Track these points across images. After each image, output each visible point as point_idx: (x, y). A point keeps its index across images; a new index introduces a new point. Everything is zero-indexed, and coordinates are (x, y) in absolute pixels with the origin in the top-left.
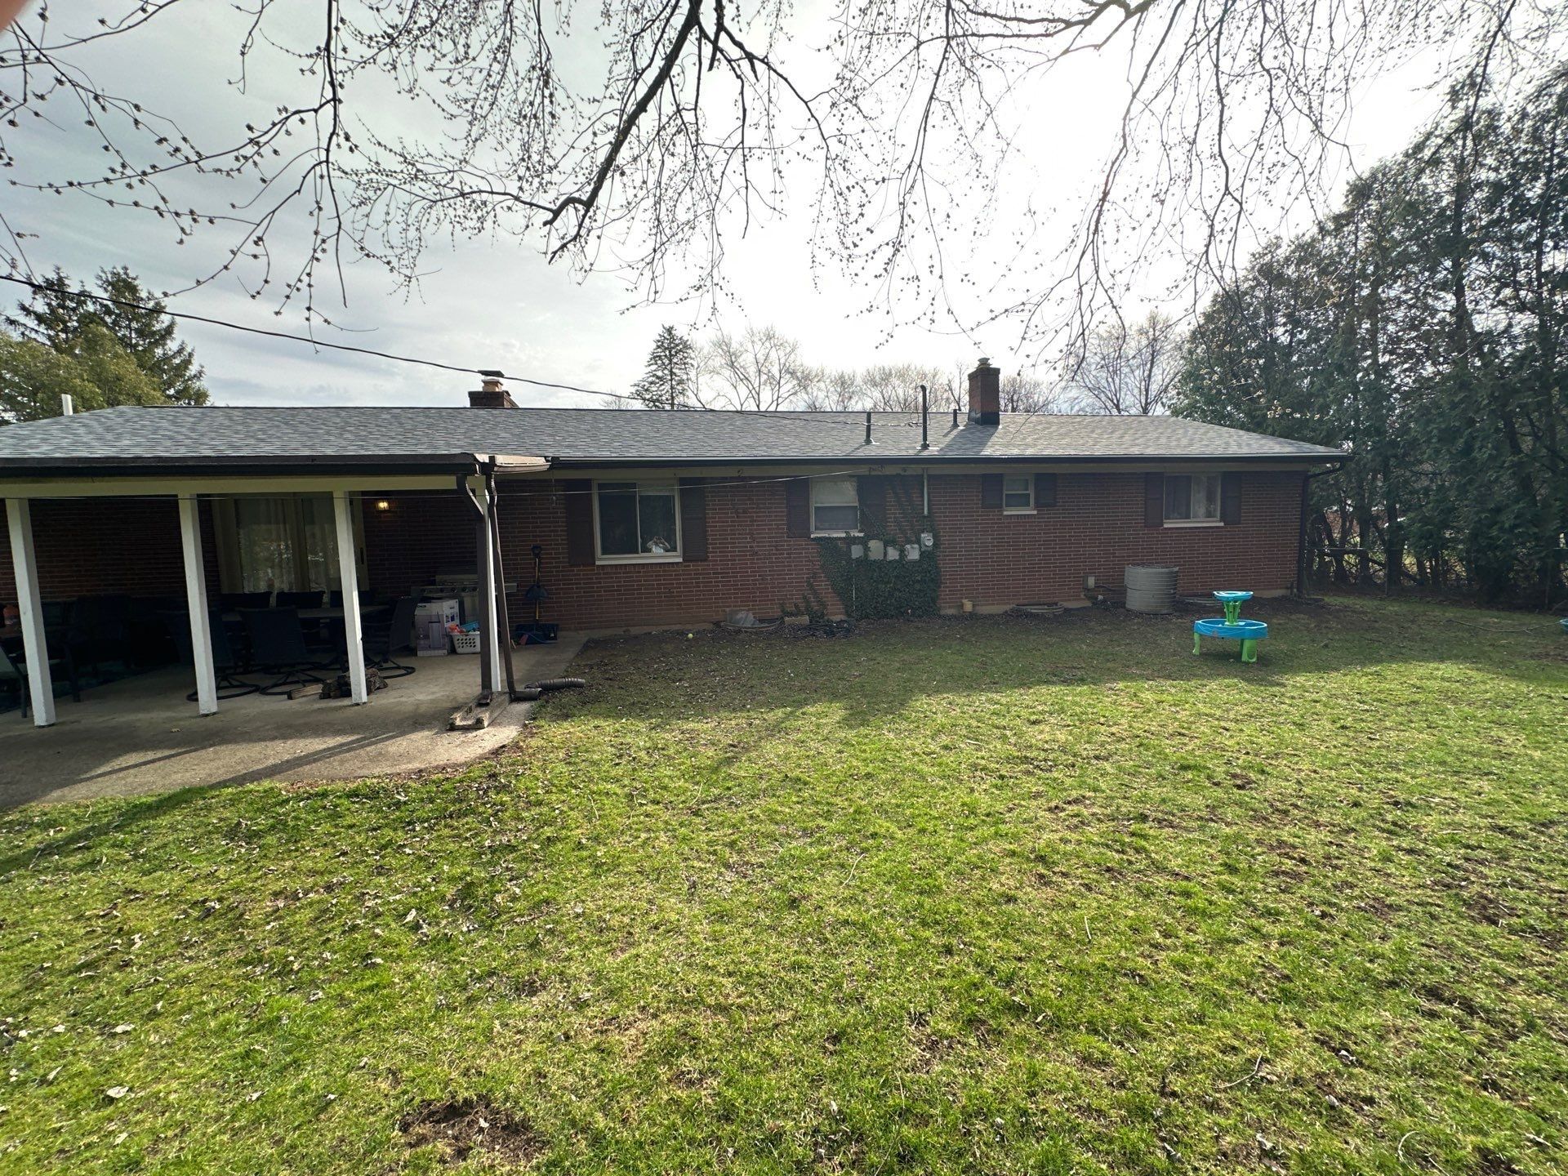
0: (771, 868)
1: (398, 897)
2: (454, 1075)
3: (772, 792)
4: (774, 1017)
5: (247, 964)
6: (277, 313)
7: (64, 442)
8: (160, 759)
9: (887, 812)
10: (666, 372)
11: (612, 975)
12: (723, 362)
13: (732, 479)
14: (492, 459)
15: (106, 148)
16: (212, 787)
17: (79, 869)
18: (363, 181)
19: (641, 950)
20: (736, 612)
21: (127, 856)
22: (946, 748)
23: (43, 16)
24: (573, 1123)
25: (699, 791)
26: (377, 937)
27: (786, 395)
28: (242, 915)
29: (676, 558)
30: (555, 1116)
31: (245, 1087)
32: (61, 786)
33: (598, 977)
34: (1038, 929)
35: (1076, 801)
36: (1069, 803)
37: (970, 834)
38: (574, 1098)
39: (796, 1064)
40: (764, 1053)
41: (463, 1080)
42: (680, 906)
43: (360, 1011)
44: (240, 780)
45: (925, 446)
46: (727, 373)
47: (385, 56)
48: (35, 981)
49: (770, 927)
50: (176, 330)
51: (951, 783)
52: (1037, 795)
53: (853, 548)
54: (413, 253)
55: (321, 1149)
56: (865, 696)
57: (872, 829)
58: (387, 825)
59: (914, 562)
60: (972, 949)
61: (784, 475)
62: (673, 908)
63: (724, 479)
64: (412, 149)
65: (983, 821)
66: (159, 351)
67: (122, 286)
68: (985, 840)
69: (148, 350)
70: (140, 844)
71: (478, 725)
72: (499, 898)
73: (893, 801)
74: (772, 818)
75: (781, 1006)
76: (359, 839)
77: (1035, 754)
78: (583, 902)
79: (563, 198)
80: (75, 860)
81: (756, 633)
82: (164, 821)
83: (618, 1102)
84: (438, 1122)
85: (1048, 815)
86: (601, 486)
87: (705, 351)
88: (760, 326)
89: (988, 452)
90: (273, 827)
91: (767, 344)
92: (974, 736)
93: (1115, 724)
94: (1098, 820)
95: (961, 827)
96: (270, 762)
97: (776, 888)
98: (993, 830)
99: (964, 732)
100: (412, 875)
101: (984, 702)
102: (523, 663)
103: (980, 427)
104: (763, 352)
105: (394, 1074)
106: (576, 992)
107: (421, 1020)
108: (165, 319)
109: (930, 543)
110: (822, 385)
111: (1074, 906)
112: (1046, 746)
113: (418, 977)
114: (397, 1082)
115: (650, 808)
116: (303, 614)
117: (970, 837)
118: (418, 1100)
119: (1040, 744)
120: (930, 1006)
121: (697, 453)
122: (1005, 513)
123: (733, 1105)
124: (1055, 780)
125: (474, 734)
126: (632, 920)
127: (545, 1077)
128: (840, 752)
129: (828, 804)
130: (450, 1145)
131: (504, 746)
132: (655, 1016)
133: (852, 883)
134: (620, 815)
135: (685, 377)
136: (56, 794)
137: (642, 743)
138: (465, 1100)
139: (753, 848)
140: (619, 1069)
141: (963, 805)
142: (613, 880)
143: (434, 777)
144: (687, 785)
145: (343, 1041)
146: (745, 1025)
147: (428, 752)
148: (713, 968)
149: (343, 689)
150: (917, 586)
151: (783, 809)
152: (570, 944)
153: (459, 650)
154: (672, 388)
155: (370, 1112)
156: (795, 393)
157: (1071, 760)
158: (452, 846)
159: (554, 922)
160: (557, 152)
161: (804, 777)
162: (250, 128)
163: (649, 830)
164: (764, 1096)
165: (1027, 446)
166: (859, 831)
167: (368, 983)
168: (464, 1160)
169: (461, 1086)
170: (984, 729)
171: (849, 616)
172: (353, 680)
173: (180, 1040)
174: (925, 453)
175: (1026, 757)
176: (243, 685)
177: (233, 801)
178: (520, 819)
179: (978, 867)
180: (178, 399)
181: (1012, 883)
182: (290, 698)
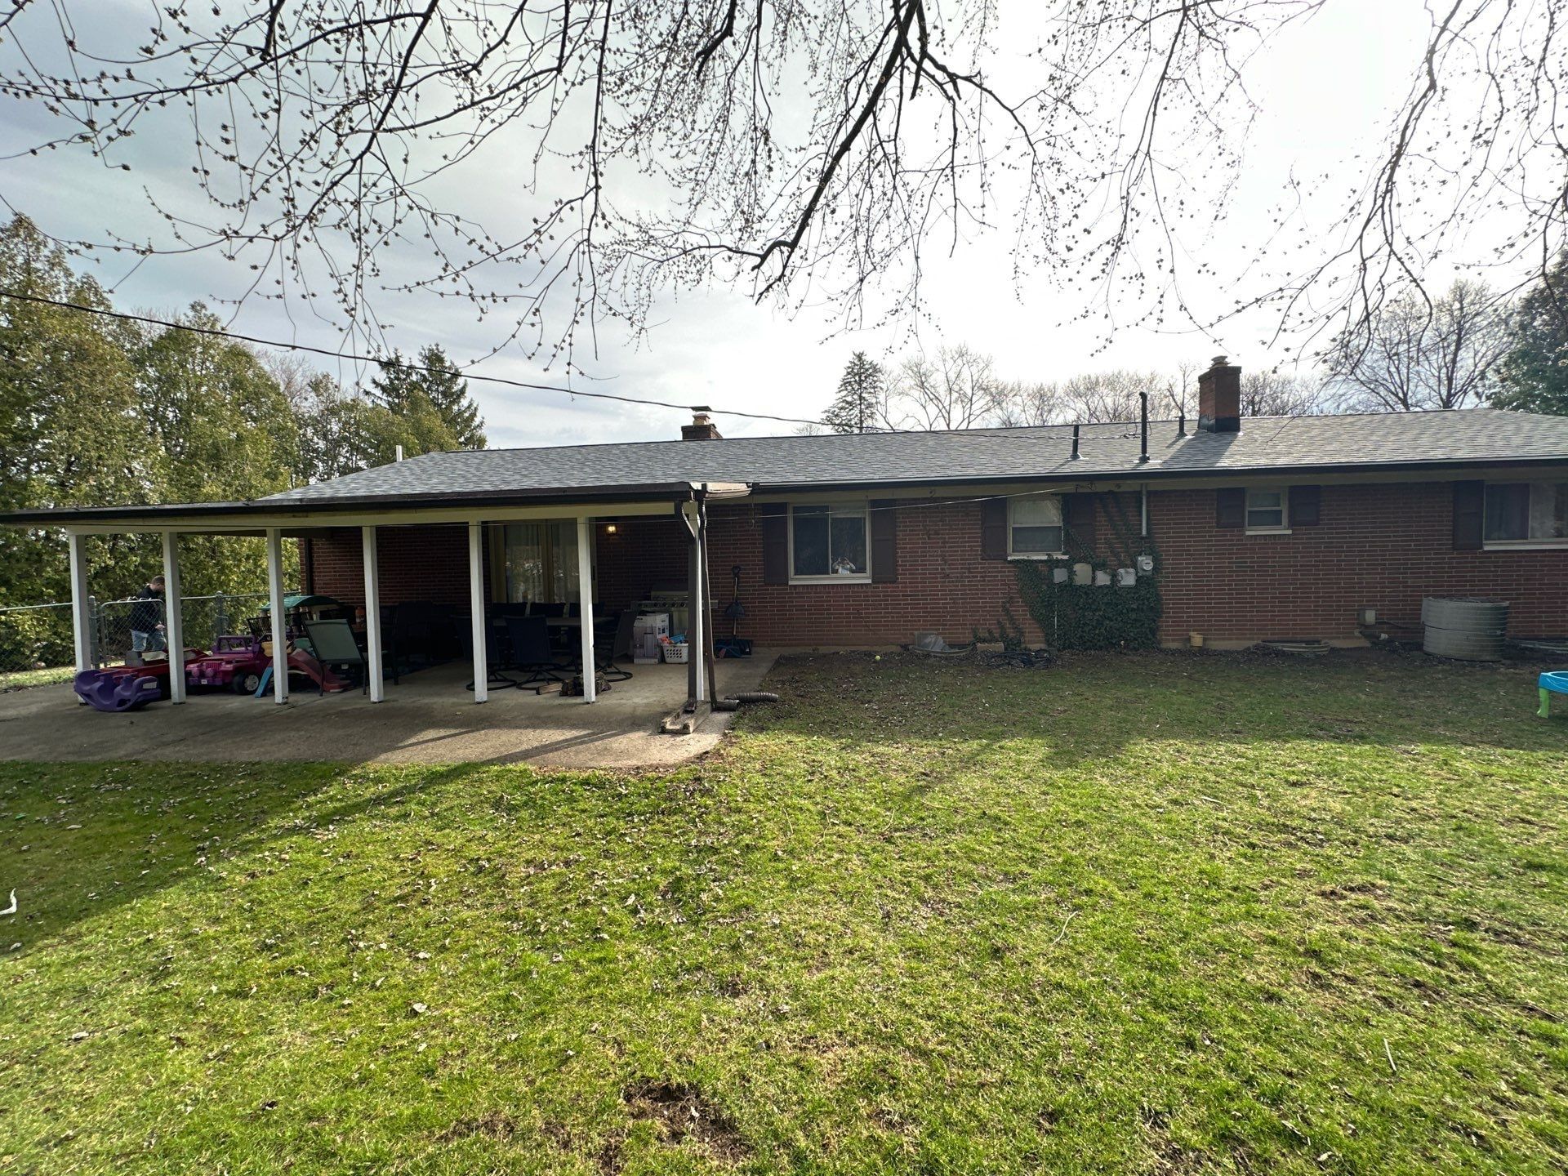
0: (971, 910)
1: (620, 881)
2: (669, 1058)
3: (967, 827)
4: (979, 1075)
5: (508, 919)
6: (546, 370)
7: (396, 483)
8: (449, 736)
9: (1103, 868)
10: (856, 397)
11: (809, 993)
12: (913, 383)
13: (925, 500)
14: (704, 486)
15: (437, 253)
16: (484, 763)
17: (396, 819)
18: (608, 252)
19: (837, 972)
20: (926, 636)
21: (427, 813)
22: (1175, 802)
23: (406, 161)
24: (776, 1136)
25: (891, 818)
26: (604, 914)
27: (978, 412)
28: (504, 876)
29: (865, 579)
30: (759, 1123)
31: (506, 1026)
32: (386, 751)
33: (796, 992)
34: (1313, 1042)
35: (1361, 889)
36: (1352, 889)
37: (1211, 909)
38: (776, 1110)
39: (1006, 1134)
40: (970, 1112)
41: (676, 1065)
42: (875, 934)
43: (591, 980)
44: (503, 760)
45: (1144, 460)
46: (916, 393)
47: (631, 143)
48: (371, 904)
49: (970, 974)
50: (468, 390)
51: (1184, 844)
52: (1303, 874)
53: (1057, 572)
54: (644, 309)
55: (562, 1098)
56: (1073, 734)
57: (1085, 885)
58: (611, 814)
59: (1129, 588)
60: (1222, 1048)
61: (981, 495)
62: (867, 935)
63: (916, 501)
64: (646, 219)
65: (1229, 895)
66: (455, 408)
67: (434, 358)
68: (1233, 918)
69: (449, 408)
70: (434, 804)
71: (684, 730)
72: (704, 896)
73: (1110, 856)
74: (969, 854)
75: (986, 1065)
76: (591, 823)
77: (1297, 822)
78: (780, 913)
79: (769, 244)
80: (394, 811)
81: (946, 659)
82: (451, 787)
83: (818, 1125)
84: (655, 1100)
85: (1320, 900)
86: (796, 510)
87: (895, 374)
88: (952, 345)
89: (1224, 463)
90: (526, 804)
91: (959, 362)
92: (1211, 791)
93: (1416, 797)
94: (1398, 917)
95: (1200, 898)
96: (524, 747)
97: (976, 933)
98: (1243, 908)
99: (1198, 786)
100: (631, 862)
101: (1222, 754)
102: (722, 674)
103: (1213, 435)
104: (955, 369)
105: (619, 1045)
106: (775, 1003)
107: (640, 999)
108: (461, 381)
109: (1149, 567)
110: (1018, 399)
111: (1367, 1022)
112: (1314, 815)
113: (637, 958)
114: (621, 1053)
115: (842, 829)
116: (550, 622)
117: (1213, 912)
118: (638, 1074)
119: (1304, 812)
120: (1169, 1106)
121: (888, 474)
122: (1248, 533)
123: (937, 1161)
124: (1328, 858)
125: (682, 738)
126: (827, 940)
127: (749, 1081)
128: (1045, 793)
129: (1033, 849)
130: (666, 1125)
131: (707, 752)
132: (852, 1045)
133: (1065, 942)
134: (813, 832)
135: (874, 401)
136: (383, 757)
137: (833, 763)
138: (678, 1084)
139: (949, 886)
140: (820, 1091)
141: (1201, 872)
142: (807, 897)
143: (649, 775)
144: (879, 810)
145: (579, 1002)
146: (947, 1077)
147: (644, 751)
148: (910, 1007)
149: (577, 689)
150: (1133, 616)
151: (981, 848)
152: (768, 953)
153: (668, 660)
154: (861, 412)
155: (600, 1075)
156: (988, 410)
157: (1351, 836)
158: (663, 841)
159: (753, 928)
160: (765, 203)
161: (1005, 816)
162: (536, 221)
163: (841, 851)
164: (971, 1161)
165: (1279, 454)
166: (1070, 884)
167: (597, 955)
168: (678, 1143)
169: (675, 1071)
170: (1224, 785)
171: (1049, 645)
172: (585, 682)
173: (461, 974)
174: (1145, 467)
175: (1284, 825)
176: (505, 680)
177: (499, 777)
178: (722, 824)
179: (1225, 951)
180: (466, 445)
181: (1273, 977)
182: (538, 693)
